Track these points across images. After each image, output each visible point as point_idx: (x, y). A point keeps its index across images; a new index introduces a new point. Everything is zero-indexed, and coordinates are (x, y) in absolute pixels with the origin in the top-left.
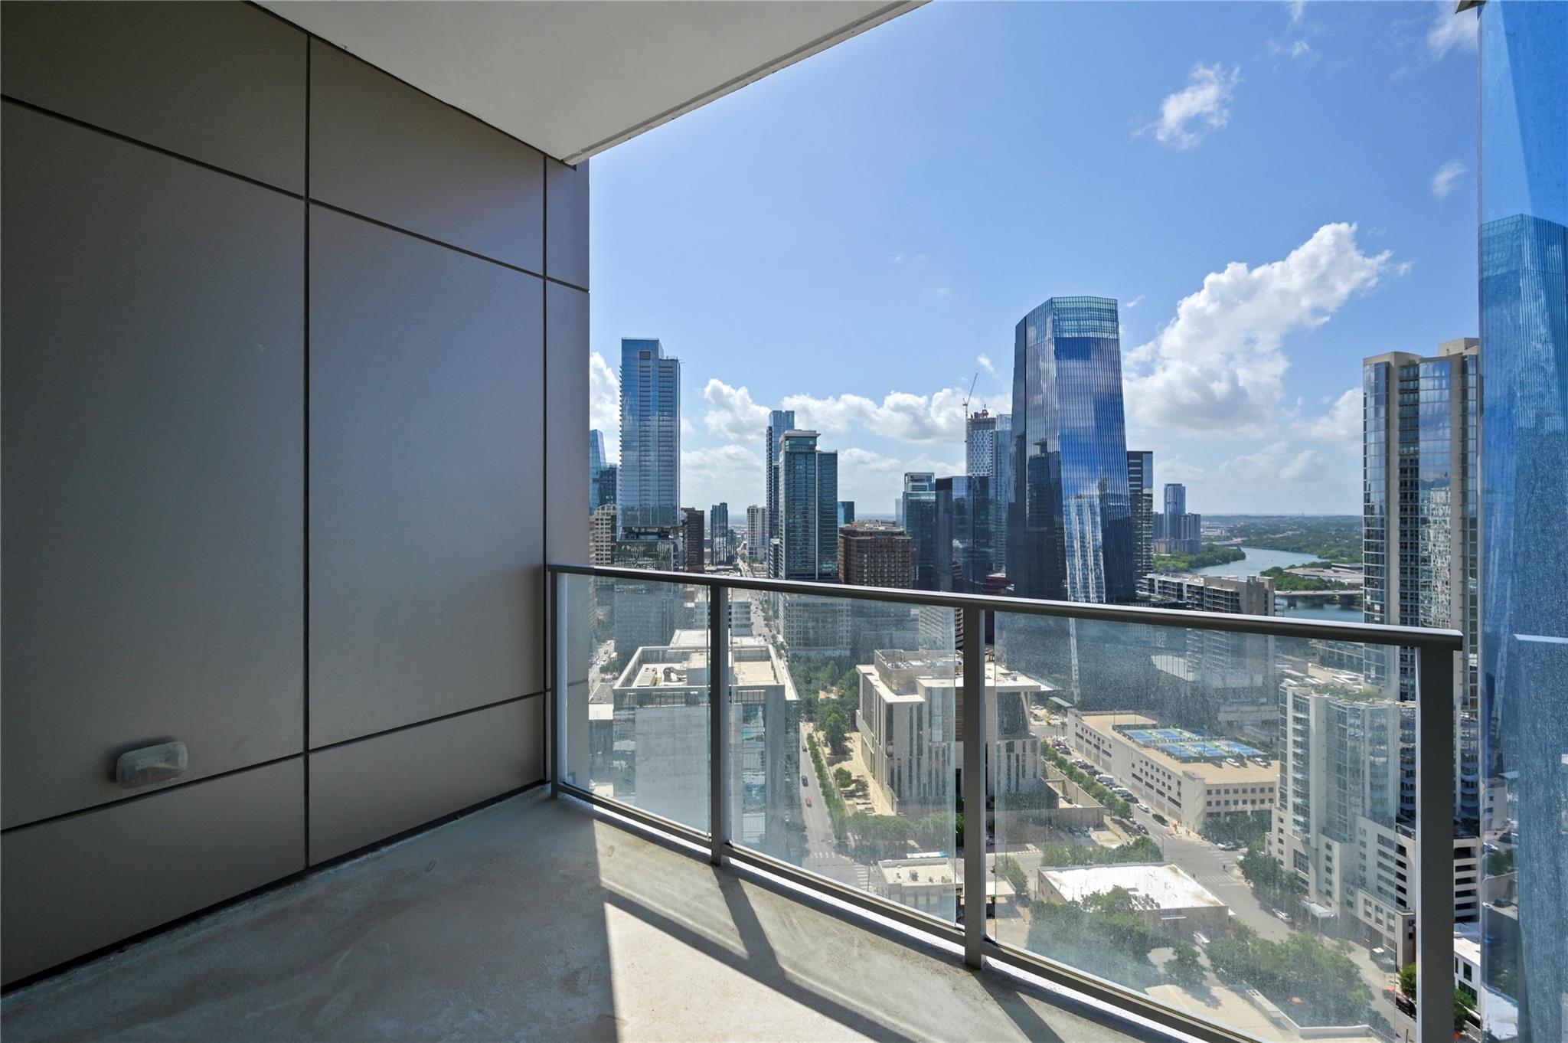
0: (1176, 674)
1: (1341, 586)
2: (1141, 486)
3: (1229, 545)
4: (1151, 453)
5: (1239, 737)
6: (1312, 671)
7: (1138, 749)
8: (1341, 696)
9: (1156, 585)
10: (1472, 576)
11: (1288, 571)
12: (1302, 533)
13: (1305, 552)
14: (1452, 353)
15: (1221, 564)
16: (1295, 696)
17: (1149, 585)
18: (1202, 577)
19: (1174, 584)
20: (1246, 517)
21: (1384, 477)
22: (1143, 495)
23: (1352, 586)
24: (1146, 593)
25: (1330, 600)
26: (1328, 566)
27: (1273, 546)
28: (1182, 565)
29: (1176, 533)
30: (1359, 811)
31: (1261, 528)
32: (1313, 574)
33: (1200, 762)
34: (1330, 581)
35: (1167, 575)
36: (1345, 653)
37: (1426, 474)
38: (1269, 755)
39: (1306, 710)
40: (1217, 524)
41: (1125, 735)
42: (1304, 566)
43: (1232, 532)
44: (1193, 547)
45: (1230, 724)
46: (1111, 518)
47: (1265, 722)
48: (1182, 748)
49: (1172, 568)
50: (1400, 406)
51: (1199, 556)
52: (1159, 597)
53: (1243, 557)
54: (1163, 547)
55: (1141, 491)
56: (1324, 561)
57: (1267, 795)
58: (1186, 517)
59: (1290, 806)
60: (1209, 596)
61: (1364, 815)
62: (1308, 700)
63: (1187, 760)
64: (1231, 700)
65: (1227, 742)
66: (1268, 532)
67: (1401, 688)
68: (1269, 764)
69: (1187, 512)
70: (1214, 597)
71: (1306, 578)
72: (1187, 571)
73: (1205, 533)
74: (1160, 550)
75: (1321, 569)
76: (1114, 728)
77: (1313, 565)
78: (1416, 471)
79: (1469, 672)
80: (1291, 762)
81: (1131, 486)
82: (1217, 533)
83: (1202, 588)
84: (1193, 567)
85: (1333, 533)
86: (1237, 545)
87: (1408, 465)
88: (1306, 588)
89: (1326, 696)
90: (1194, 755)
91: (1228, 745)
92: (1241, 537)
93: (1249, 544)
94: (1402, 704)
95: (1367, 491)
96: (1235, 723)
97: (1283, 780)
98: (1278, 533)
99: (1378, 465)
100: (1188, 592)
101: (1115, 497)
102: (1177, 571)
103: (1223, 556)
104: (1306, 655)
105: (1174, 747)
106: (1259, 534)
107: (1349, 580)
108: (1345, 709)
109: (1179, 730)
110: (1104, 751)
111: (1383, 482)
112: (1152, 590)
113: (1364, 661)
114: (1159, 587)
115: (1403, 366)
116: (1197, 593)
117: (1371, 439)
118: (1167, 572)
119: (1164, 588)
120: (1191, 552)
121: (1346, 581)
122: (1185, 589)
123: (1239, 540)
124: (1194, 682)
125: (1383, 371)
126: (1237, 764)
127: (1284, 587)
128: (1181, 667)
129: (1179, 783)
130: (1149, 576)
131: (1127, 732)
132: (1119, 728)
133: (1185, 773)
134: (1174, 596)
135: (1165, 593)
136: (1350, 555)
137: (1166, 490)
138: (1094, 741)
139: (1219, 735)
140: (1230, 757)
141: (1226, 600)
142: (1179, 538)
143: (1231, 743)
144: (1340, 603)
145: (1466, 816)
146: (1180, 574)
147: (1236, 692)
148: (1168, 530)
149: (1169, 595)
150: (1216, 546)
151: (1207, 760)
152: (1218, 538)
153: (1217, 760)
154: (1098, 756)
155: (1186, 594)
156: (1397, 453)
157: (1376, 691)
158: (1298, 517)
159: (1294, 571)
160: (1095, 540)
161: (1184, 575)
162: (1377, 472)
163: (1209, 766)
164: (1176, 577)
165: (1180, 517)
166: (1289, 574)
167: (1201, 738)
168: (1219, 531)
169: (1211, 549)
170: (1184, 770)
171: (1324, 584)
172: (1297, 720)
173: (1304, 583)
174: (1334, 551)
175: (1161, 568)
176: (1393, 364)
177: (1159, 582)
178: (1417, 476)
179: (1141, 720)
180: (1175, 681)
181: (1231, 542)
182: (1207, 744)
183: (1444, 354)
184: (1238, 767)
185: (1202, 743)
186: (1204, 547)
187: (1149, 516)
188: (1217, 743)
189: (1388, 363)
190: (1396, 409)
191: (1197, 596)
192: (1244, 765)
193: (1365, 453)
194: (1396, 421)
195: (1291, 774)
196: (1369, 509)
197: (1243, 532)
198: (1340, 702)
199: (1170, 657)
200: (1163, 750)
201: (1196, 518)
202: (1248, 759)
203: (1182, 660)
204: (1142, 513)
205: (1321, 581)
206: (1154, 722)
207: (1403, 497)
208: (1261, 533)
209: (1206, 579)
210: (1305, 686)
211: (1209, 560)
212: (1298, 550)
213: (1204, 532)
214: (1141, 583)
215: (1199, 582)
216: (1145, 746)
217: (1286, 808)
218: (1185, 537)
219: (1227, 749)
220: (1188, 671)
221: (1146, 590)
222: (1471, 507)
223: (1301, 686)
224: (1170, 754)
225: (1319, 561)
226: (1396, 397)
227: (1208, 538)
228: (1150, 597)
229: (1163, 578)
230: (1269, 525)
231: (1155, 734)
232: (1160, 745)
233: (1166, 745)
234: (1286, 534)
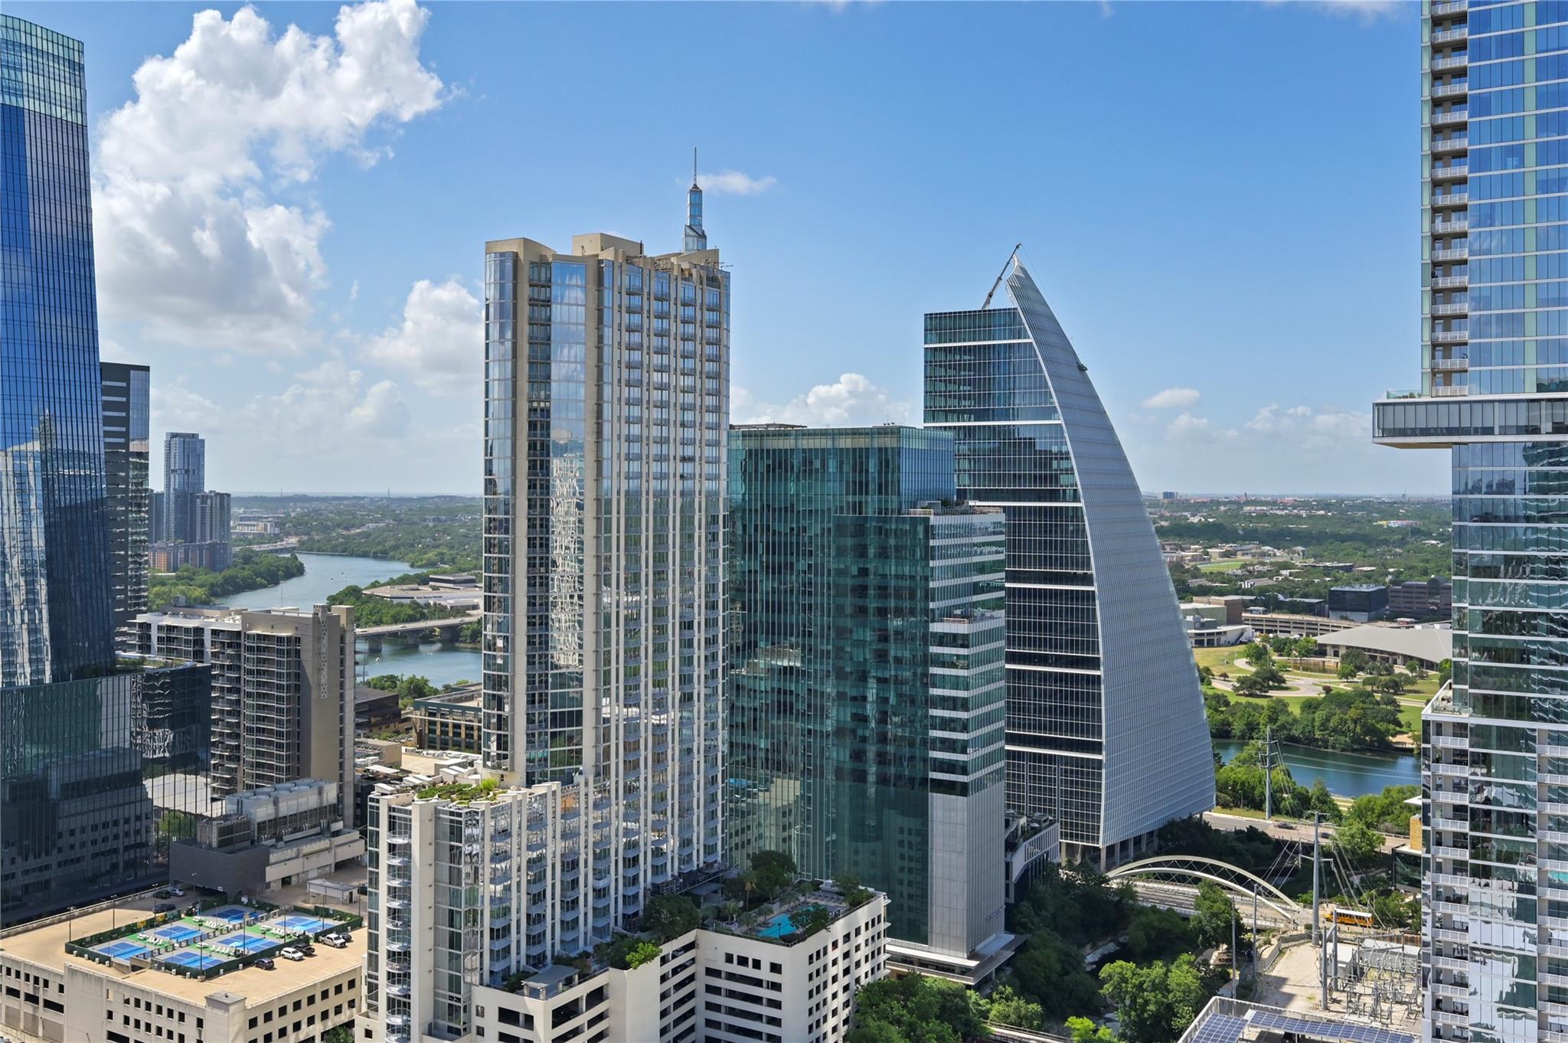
0: (191, 809)
1: (441, 611)
2: (126, 435)
3: (277, 551)
4: (147, 369)
5: (300, 904)
6: (408, 761)
7: (118, 977)
8: (454, 796)
9: (154, 634)
10: (605, 584)
11: (368, 592)
12: (388, 526)
13: (393, 559)
14: (588, 253)
15: (264, 586)
16: (390, 809)
17: (141, 637)
18: (238, 612)
19: (187, 630)
20: (304, 499)
21: (509, 435)
22: (130, 454)
23: (460, 610)
24: (134, 654)
25: (426, 637)
26: (424, 581)
27: (347, 550)
28: (198, 592)
29: (186, 531)
30: (476, 979)
31: (328, 519)
32: (404, 594)
33: (237, 968)
34: (428, 605)
35: (175, 614)
36: (450, 721)
37: (559, 434)
38: (348, 924)
39: (407, 829)
40: (256, 511)
41: (92, 957)
42: (392, 583)
43: (283, 527)
44: (216, 557)
45: (286, 881)
46: (65, 500)
47: (340, 866)
48: (205, 953)
49: (182, 600)
50: (530, 324)
51: (227, 573)
52: (161, 659)
53: (300, 571)
54: (162, 559)
55: (126, 445)
56: (419, 571)
57: (347, 995)
58: (205, 498)
59: (382, 1003)
60: (250, 649)
61: (481, 984)
62: (410, 813)
63: (211, 973)
64: (286, 838)
65: (281, 919)
66: (339, 526)
67: (527, 767)
68: (349, 940)
69: (207, 490)
70: (259, 649)
71: (395, 601)
72: (206, 603)
73: (239, 529)
74: (158, 564)
75: (416, 586)
76: (69, 950)
77: (404, 580)
78: (547, 427)
79: (602, 726)
80: (384, 924)
81: (107, 434)
82: (258, 528)
83: (239, 633)
84: (216, 595)
85: (431, 524)
86: (291, 550)
87: (538, 417)
88: (396, 621)
89: (434, 800)
90: (225, 959)
91: (285, 924)
92: (296, 535)
93: (309, 548)
94: (529, 791)
95: (489, 458)
96: (294, 879)
97: (373, 961)
98: (353, 526)
99: (502, 416)
100: (213, 643)
101: (75, 457)
102: (191, 606)
103: (269, 570)
104: (398, 733)
105: (187, 955)
106: (325, 529)
107: (452, 602)
108: (459, 815)
109: (198, 918)
110: (49, 1004)
111: (509, 442)
112: (145, 648)
113: (483, 730)
114: (160, 640)
115: (532, 263)
116: (230, 645)
117: (495, 372)
118: (171, 606)
119: (170, 640)
120: (213, 567)
121: (448, 603)
122: (207, 638)
123: (293, 541)
124: (225, 818)
125: (509, 264)
126: (300, 954)
127: (364, 620)
128: (201, 794)
129: (200, 1023)
130: (140, 619)
131: (96, 949)
132: (78, 947)
133: (211, 1001)
134: (187, 653)
135: (170, 651)
136: (453, 561)
137: (169, 445)
138: (26, 988)
139: (266, 908)
140: (289, 945)
141: (280, 652)
142: (193, 540)
143: (288, 918)
144: (440, 641)
145: (598, 941)
146: (196, 611)
147: (295, 821)
148: (172, 525)
149: (179, 653)
150: (257, 553)
151: (247, 961)
152: (260, 538)
153: (263, 959)
154: (34, 1017)
155: (209, 649)
156: (525, 398)
157: (497, 779)
158: (381, 499)
159: (378, 592)
160: (27, 548)
161: (207, 612)
162: (501, 428)
163: (252, 974)
164: (193, 616)
165: (193, 497)
166: (371, 596)
167: (237, 922)
168: (261, 525)
169: (247, 559)
170: (207, 995)
171: (419, 612)
172: (392, 848)
173: (392, 612)
174: (431, 555)
175: (159, 602)
176: (521, 256)
177: (160, 628)
178: (548, 435)
179: (125, 916)
180: (190, 822)
181: (279, 545)
182: (249, 932)
183: (579, 254)
184: (301, 959)
185: (241, 932)
186: (236, 555)
187: (141, 497)
188: (264, 925)
189: (516, 255)
190: (525, 329)
191: (229, 651)
192: (309, 953)
193: (487, 396)
194: (525, 349)
195: (385, 946)
196: (490, 485)
197: (300, 526)
198: (453, 806)
199: (180, 777)
200: (168, 967)
201: (224, 498)
202: (317, 940)
203: (201, 780)
204: (126, 490)
205: (415, 605)
206: (150, 915)
207: (532, 465)
208: (328, 528)
209: (248, 618)
210: (404, 791)
211: (244, 579)
212: (383, 555)
213: (237, 528)
214: (124, 634)
215: (232, 624)
216: (135, 968)
217: (376, 1010)
218: (203, 538)
219: (282, 933)
220: (213, 800)
221: (132, 647)
222: (606, 483)
223: (398, 791)
224: (181, 971)
225: (413, 572)
226: (525, 309)
227: (243, 539)
228: (143, 660)
229: (168, 621)
230: (340, 514)
231: (152, 938)
232: (163, 957)
233: (175, 954)
234: (364, 529)
